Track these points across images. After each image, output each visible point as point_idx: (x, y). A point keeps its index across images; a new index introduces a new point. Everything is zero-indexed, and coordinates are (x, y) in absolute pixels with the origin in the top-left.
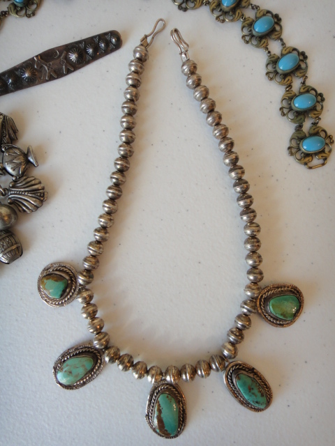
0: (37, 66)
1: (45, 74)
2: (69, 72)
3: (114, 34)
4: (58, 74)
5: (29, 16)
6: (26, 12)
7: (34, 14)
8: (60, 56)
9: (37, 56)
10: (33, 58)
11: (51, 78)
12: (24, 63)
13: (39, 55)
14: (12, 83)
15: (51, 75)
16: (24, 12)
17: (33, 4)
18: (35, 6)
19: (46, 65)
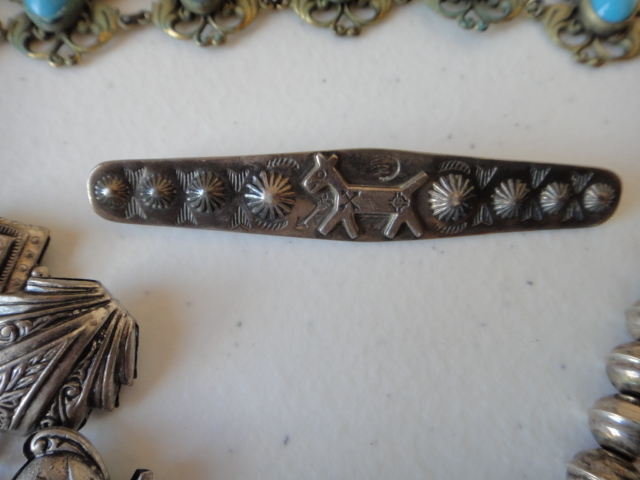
0: (312, 185)
1: (322, 215)
2: (402, 233)
3: (608, 180)
4: (364, 228)
5: (342, 33)
6: (338, 19)
7: (357, 32)
8: (399, 180)
9: (327, 154)
10: (311, 156)
11: (337, 232)
12: (274, 157)
13: (337, 153)
14: (202, 203)
15: (340, 224)
16: (331, 16)
17: (367, 5)
18: (369, 14)
19: (342, 192)
